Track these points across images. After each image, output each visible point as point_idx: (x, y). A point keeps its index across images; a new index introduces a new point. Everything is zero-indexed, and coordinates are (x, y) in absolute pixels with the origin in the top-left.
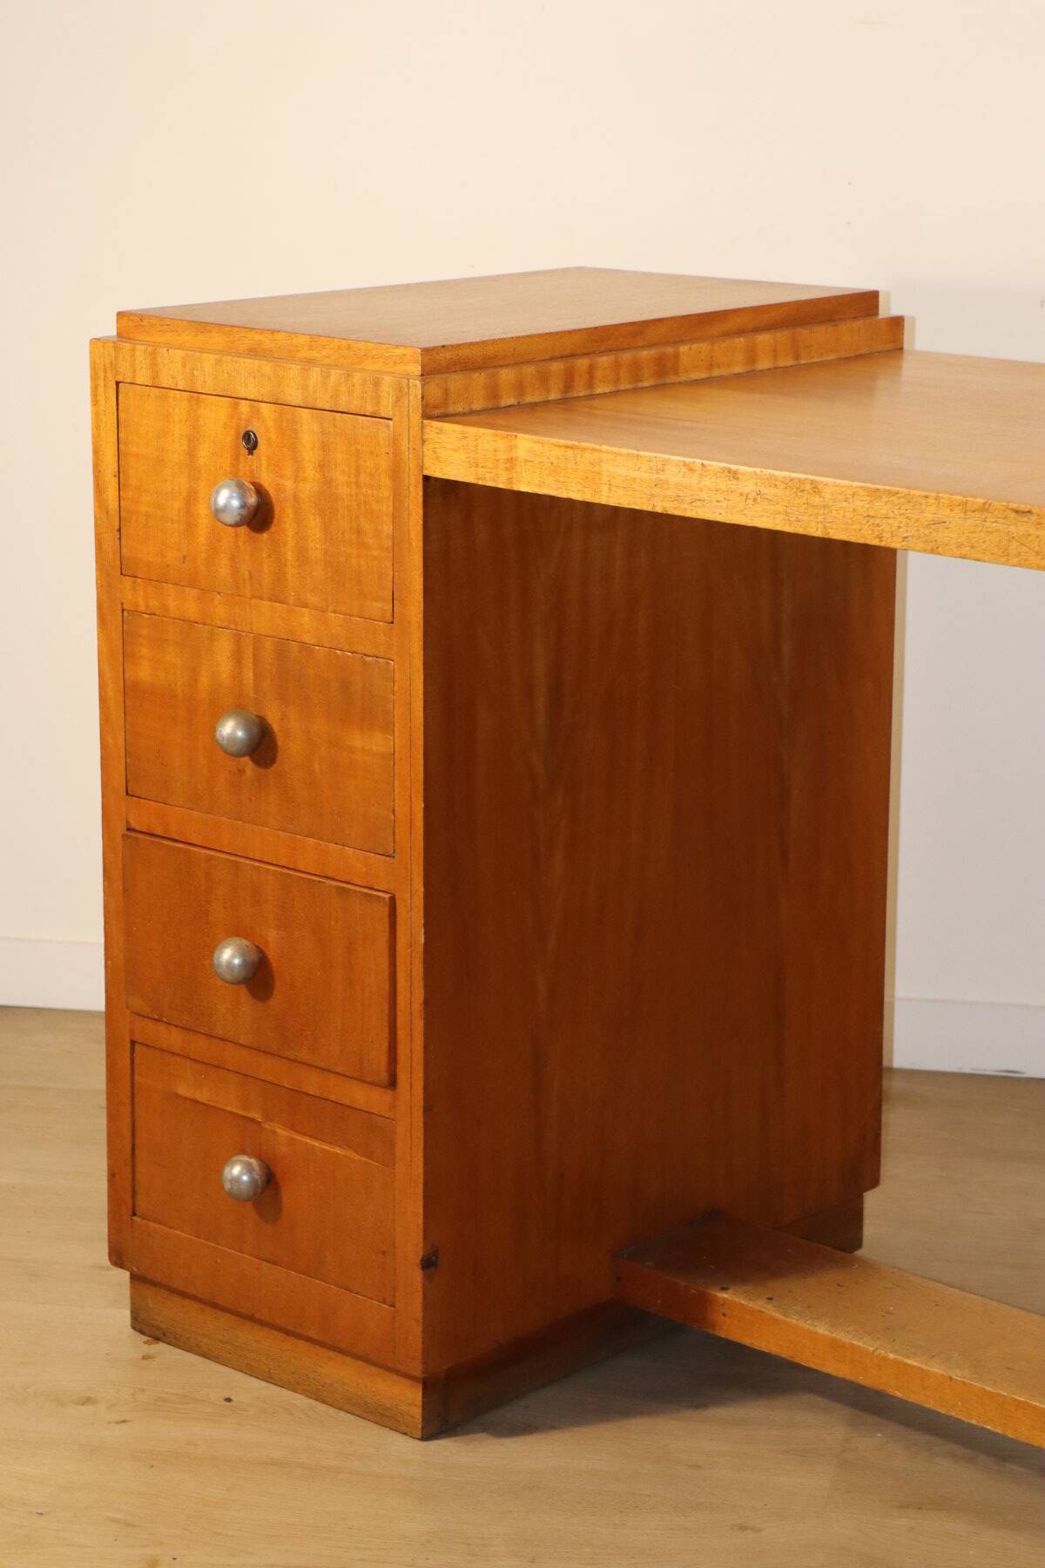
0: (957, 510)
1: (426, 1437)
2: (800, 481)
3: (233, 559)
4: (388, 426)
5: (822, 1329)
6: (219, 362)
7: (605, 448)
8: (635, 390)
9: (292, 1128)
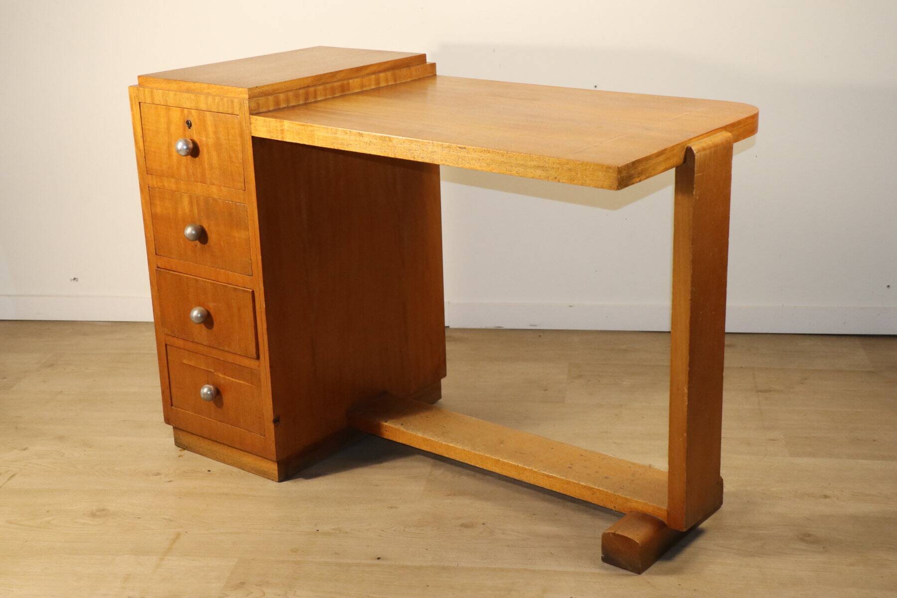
0: (440, 147)
1: (280, 481)
2: (385, 137)
3: (186, 167)
4: (238, 118)
5: (420, 435)
6: (175, 95)
7: (315, 125)
8: (334, 98)
9: (225, 374)
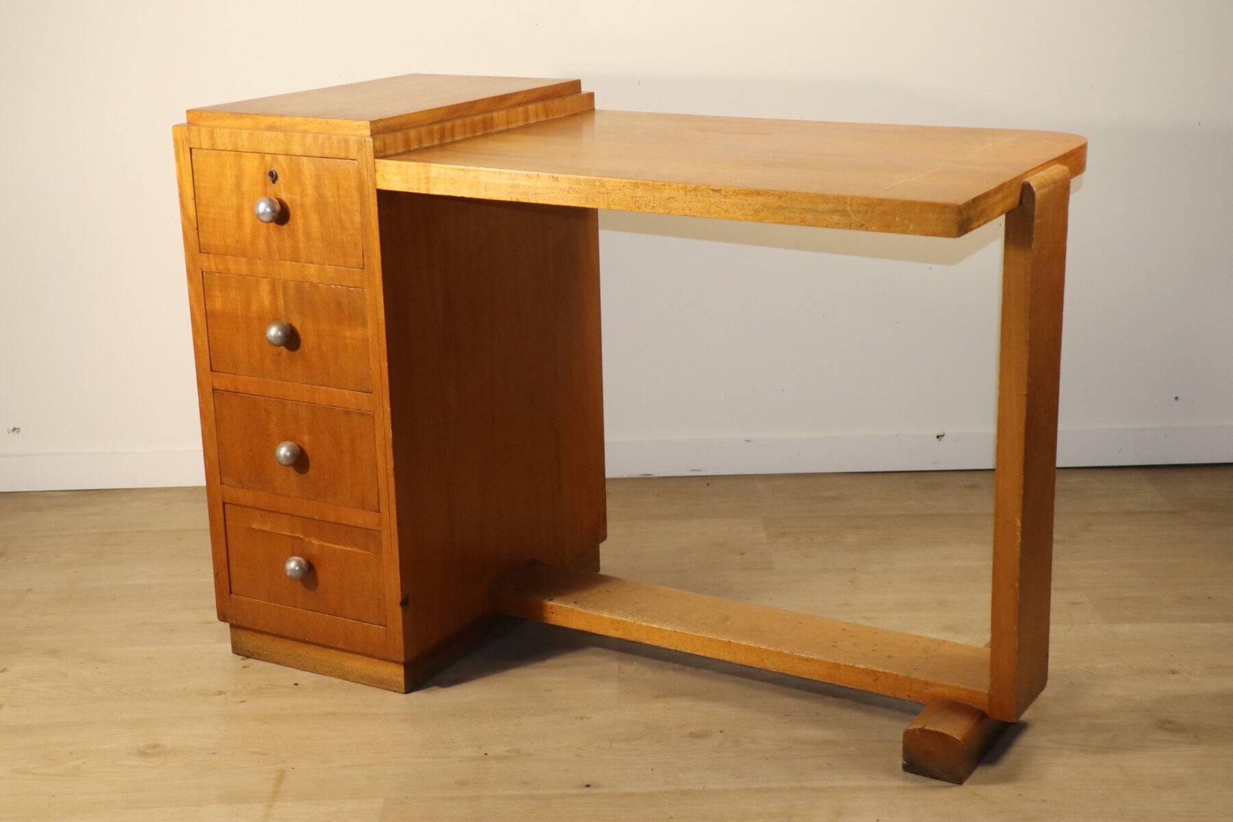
0: (681, 191)
1: (407, 692)
2: (594, 181)
3: (267, 241)
4: (354, 163)
6: (251, 134)
7: (482, 169)
9: (321, 539)
